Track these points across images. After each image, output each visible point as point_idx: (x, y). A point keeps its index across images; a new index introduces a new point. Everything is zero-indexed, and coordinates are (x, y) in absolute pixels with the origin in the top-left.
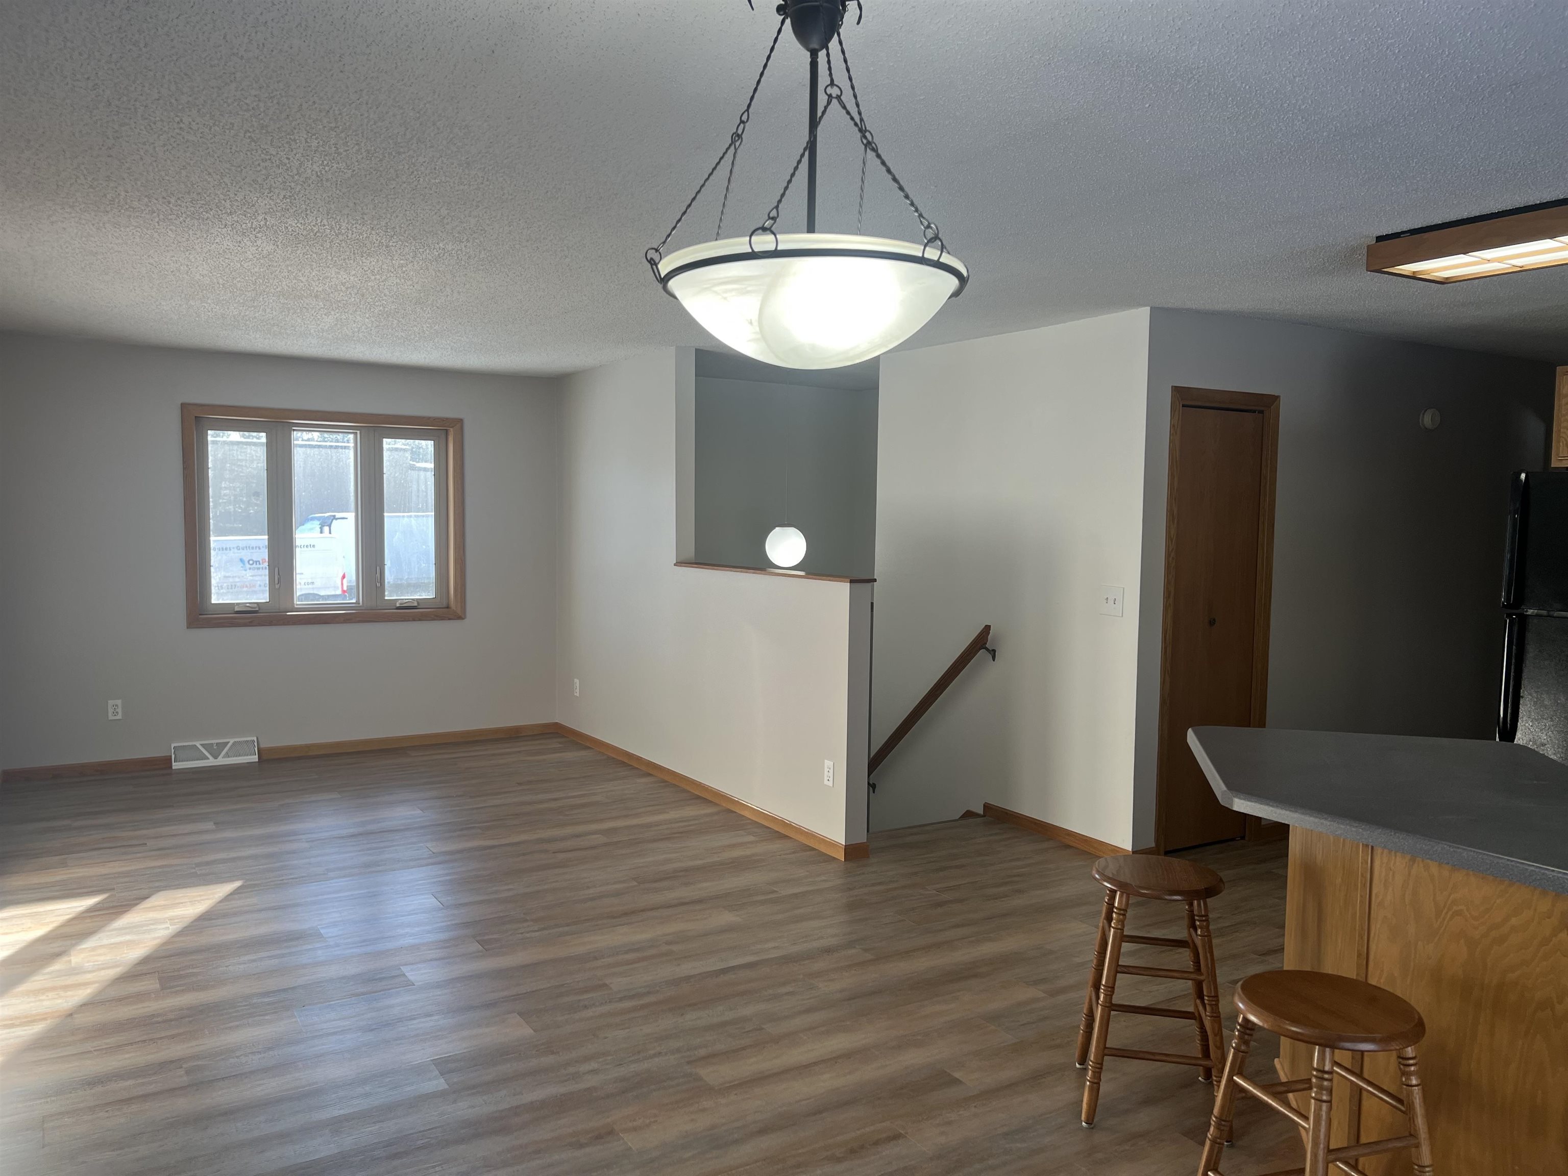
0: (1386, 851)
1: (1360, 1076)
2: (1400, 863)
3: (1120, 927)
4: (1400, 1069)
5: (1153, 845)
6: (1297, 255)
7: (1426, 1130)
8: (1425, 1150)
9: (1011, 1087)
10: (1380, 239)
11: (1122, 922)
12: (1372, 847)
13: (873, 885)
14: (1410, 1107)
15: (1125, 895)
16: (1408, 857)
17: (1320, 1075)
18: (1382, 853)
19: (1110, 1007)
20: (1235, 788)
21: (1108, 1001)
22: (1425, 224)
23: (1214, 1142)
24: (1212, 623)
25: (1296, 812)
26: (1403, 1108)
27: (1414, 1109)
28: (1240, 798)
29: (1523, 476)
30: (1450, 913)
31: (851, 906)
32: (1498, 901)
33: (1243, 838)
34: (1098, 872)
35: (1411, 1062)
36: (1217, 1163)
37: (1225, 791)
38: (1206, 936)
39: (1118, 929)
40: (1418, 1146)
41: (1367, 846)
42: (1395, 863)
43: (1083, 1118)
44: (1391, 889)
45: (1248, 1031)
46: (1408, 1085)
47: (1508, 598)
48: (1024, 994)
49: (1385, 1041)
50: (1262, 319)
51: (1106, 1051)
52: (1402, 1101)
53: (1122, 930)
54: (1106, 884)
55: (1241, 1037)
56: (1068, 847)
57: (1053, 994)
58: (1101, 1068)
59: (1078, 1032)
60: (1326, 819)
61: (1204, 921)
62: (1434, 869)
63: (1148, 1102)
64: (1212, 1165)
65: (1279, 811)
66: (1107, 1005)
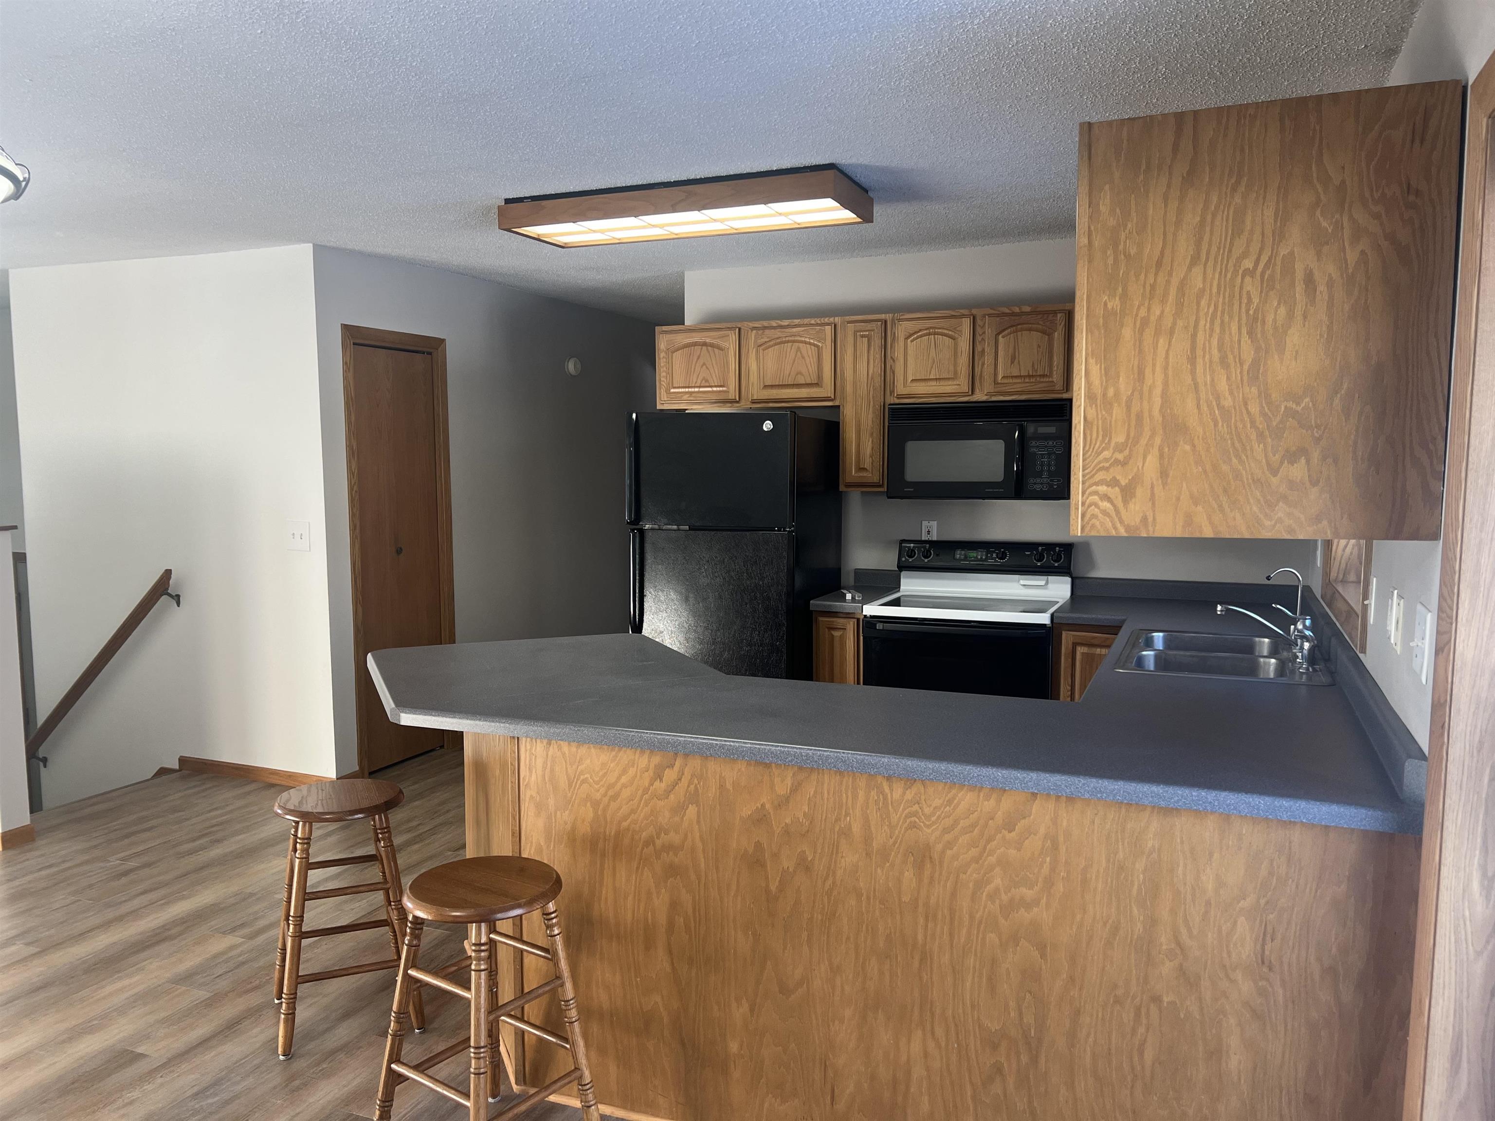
0: (528, 739)
1: (521, 940)
2: (539, 747)
3: (304, 856)
4: (545, 924)
5: (357, 768)
6: (440, 207)
7: (568, 970)
8: (569, 985)
9: (204, 1044)
10: (508, 201)
11: (306, 851)
12: (518, 738)
13: (40, 870)
14: (555, 954)
15: (307, 824)
16: (545, 741)
17: (477, 948)
18: (526, 741)
19: (301, 935)
20: (402, 704)
21: (297, 930)
22: (542, 193)
23: (394, 1036)
24: (399, 551)
25: (455, 717)
26: (549, 956)
27: (557, 955)
28: (406, 713)
29: (634, 416)
30: (579, 782)
31: (15, 898)
32: (612, 765)
33: (442, 747)
34: (280, 807)
35: (553, 915)
36: (399, 1054)
37: (393, 708)
38: (388, 846)
39: (303, 858)
40: (562, 985)
41: (514, 737)
42: (536, 748)
43: (280, 1053)
44: (534, 771)
45: (418, 926)
46: (552, 936)
47: (630, 517)
48: (219, 944)
49: (530, 903)
50: (423, 266)
51: (299, 980)
52: (549, 951)
53: (307, 858)
54: (288, 817)
55: (411, 934)
56: (273, 785)
57: (252, 937)
58: (295, 998)
59: (274, 969)
60: (480, 720)
61: (385, 833)
62: (565, 746)
63: (347, 1015)
64: (394, 1057)
65: (440, 719)
66: (297, 934)
